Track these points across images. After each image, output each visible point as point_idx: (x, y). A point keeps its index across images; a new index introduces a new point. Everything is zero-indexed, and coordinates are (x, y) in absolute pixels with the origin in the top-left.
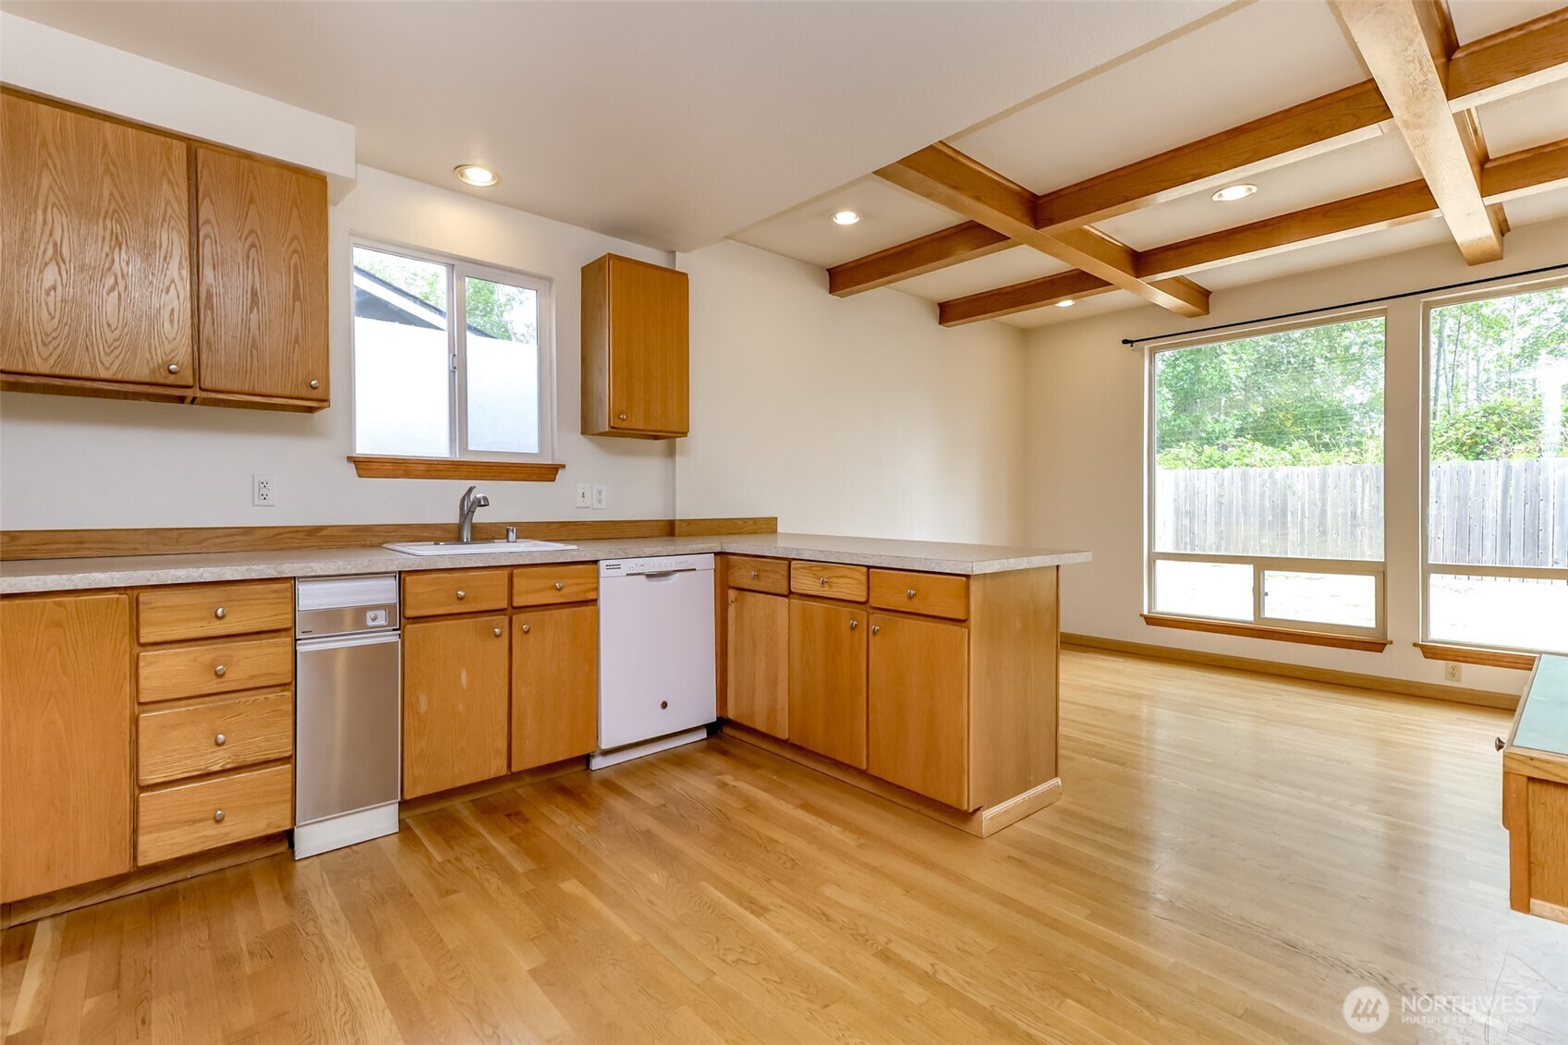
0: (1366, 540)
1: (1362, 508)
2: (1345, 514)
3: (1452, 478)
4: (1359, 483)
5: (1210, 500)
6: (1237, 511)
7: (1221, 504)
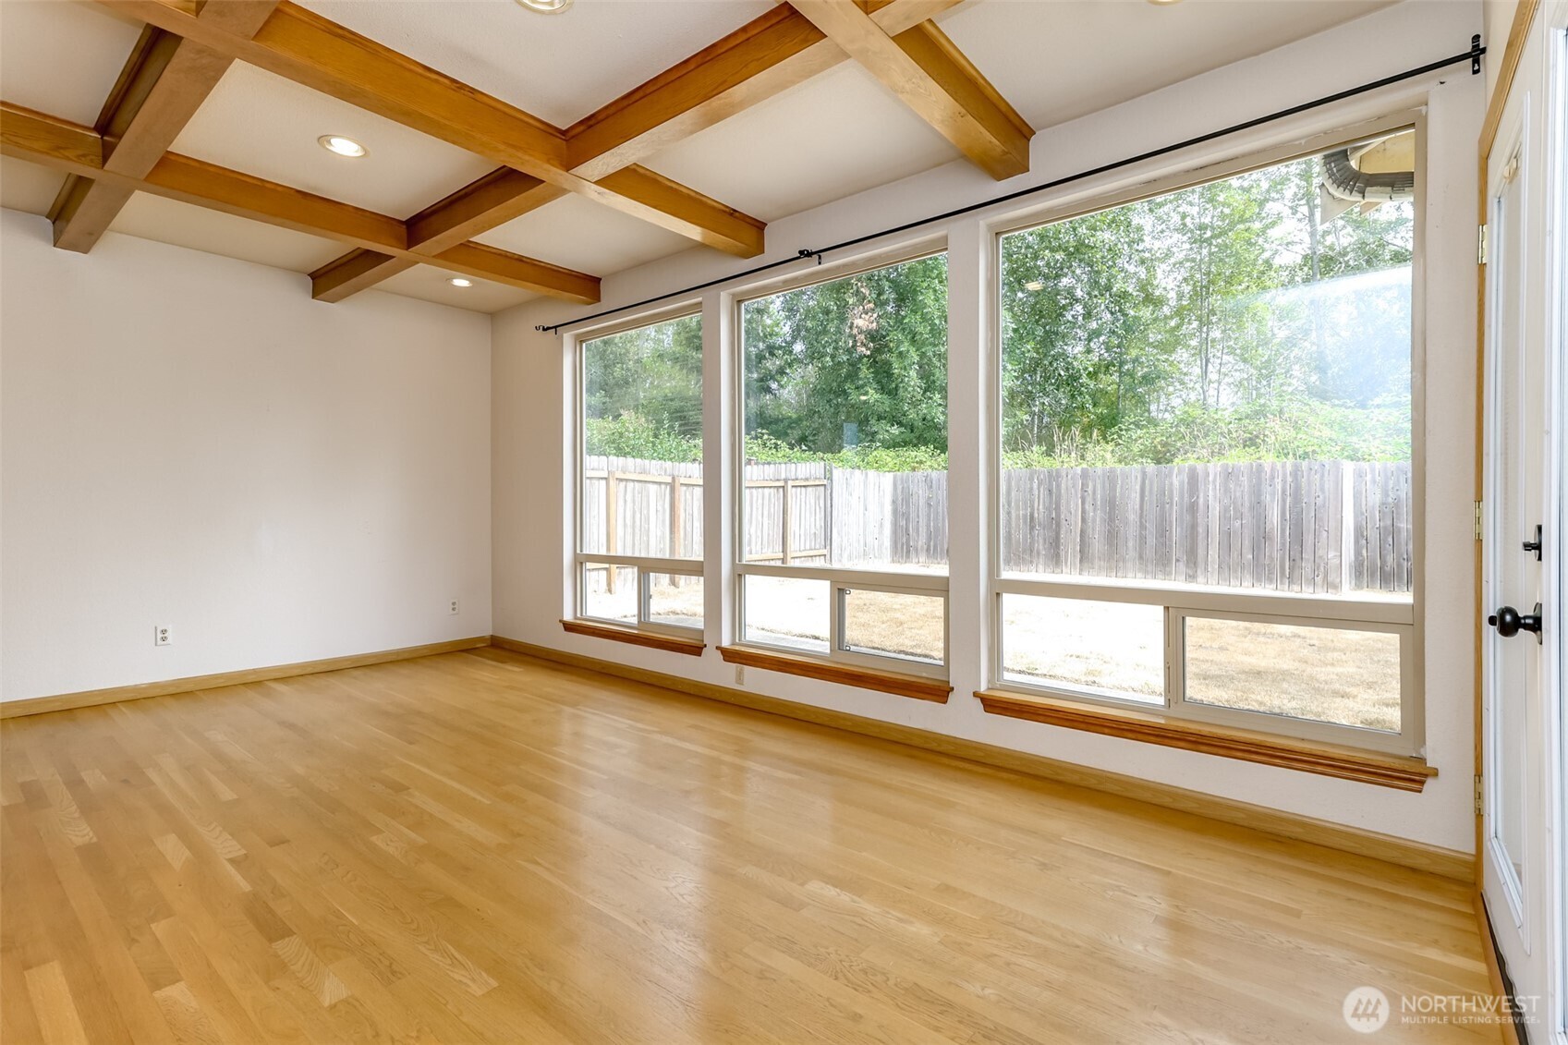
0: (1041, 541)
1: (1038, 509)
2: (1025, 516)
3: (1104, 482)
4: (1035, 486)
5: (922, 502)
6: (943, 513)
7: (929, 505)
